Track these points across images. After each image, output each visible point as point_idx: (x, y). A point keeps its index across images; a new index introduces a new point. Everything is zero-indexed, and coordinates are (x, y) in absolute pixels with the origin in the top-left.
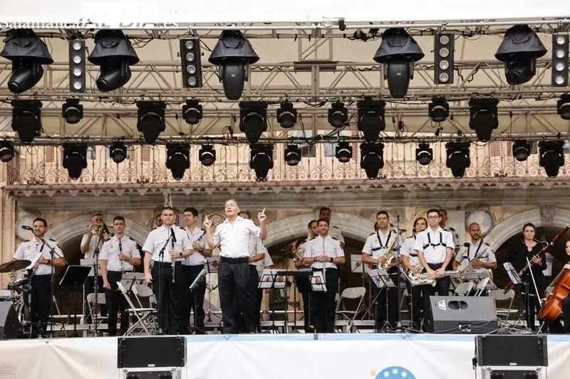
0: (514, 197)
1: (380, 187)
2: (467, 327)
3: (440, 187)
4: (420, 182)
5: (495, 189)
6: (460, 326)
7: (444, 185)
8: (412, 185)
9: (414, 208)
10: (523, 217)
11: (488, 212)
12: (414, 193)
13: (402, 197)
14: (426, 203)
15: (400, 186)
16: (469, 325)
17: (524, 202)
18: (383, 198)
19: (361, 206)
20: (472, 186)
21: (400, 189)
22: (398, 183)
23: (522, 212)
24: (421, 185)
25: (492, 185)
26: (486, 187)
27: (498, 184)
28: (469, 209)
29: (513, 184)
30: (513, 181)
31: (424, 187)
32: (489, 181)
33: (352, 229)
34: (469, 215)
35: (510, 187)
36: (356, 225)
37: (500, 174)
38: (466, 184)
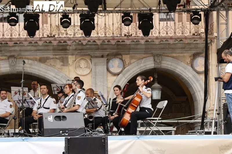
0: (137, 49)
1: (50, 42)
2: (65, 132)
3: (90, 43)
4: (77, 40)
5: (125, 44)
6: (61, 132)
7: (92, 41)
8: (72, 41)
9: (74, 56)
10: (143, 62)
11: (121, 59)
12: (74, 46)
13: (66, 49)
14: (82, 53)
15: (64, 42)
16: (67, 131)
17: (143, 52)
18: (54, 50)
19: (39, 55)
20: (110, 42)
21: (64, 44)
22: (62, 40)
23: (142, 59)
24: (77, 41)
25: (122, 42)
26: (119, 43)
27: (126, 41)
28: (109, 57)
29: (135, 41)
30: (135, 39)
31: (80, 42)
32: (121, 39)
33: (34, 70)
34: (109, 61)
35: (133, 43)
36: (36, 67)
37: (127, 35)
38: (106, 41)
